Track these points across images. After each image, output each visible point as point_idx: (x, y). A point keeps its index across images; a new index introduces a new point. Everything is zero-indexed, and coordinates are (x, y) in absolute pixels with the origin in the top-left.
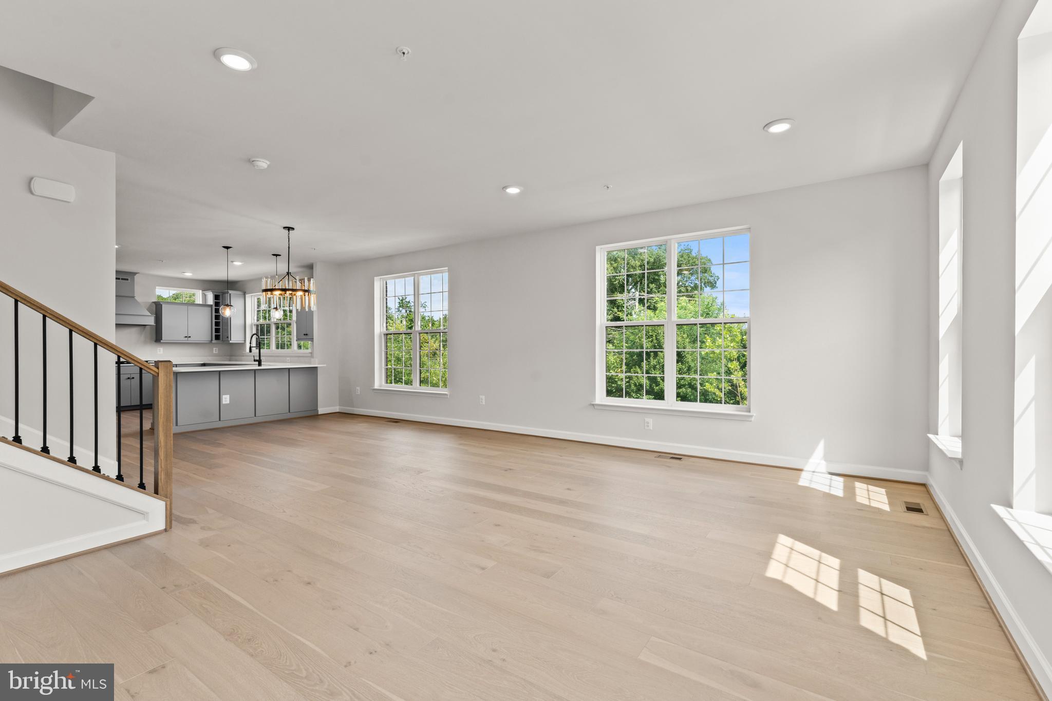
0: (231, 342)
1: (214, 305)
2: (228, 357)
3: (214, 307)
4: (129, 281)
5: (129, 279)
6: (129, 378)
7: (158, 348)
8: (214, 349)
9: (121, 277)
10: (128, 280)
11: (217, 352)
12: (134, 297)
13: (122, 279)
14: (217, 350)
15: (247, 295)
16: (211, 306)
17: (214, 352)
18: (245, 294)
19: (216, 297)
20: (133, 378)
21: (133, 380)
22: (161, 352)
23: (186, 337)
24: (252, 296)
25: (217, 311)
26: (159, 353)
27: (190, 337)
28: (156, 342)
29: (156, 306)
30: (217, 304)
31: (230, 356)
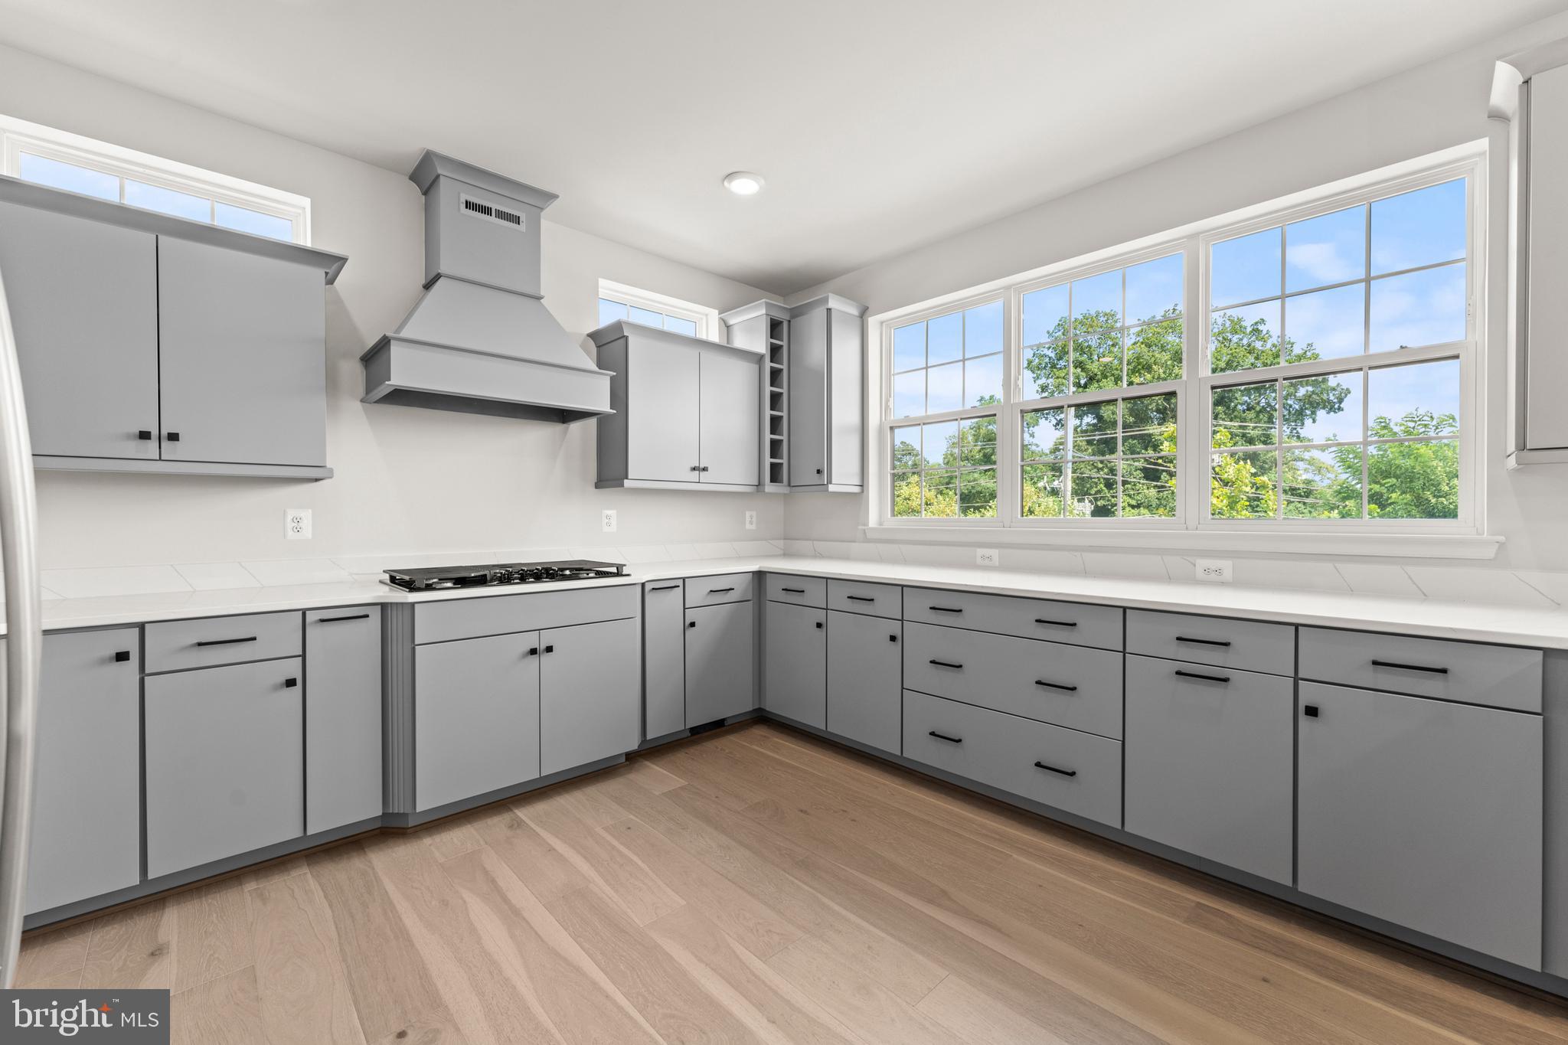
0: (831, 488)
1: (768, 358)
3: (768, 365)
4: (522, 227)
5: (524, 217)
6: (533, 652)
8: (748, 514)
9: (494, 206)
10: (516, 220)
11: (753, 527)
12: (539, 298)
13: (501, 215)
15: (873, 321)
16: (759, 359)
17: (748, 526)
18: (864, 313)
19: (775, 327)
20: (549, 649)
21: (546, 658)
22: (614, 528)
23: (694, 469)
24: (882, 323)
25: (775, 375)
26: (606, 529)
27: (705, 469)
28: (598, 486)
29: (598, 347)
30: (775, 351)
31: (785, 539)
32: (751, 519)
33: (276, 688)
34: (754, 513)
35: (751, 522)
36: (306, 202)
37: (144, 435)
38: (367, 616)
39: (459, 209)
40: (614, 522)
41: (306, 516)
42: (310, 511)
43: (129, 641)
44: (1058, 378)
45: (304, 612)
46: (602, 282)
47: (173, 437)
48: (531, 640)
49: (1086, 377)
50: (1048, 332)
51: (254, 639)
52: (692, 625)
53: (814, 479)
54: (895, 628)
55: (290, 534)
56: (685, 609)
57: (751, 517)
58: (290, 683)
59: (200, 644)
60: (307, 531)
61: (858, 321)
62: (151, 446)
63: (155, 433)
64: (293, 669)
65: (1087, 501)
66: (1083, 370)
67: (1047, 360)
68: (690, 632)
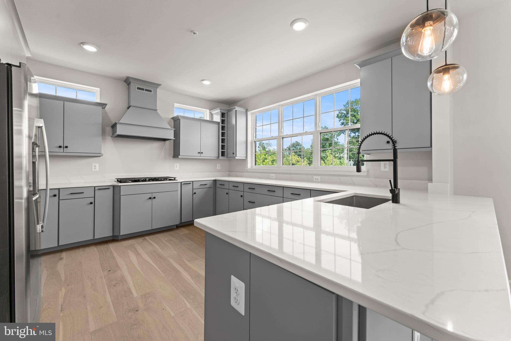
0: (236, 158)
1: (221, 123)
2: (228, 173)
3: (221, 125)
4: (152, 93)
5: (152, 90)
6: (150, 198)
7: (176, 164)
8: (218, 165)
9: (145, 88)
11: (219, 168)
12: (156, 110)
13: (146, 90)
14: (220, 166)
15: (249, 113)
16: (218, 123)
17: (218, 168)
18: (247, 111)
19: (223, 115)
20: (154, 198)
21: (154, 200)
22: (178, 168)
23: (199, 153)
24: (252, 113)
25: (223, 128)
26: (176, 169)
27: (202, 153)
28: (173, 157)
29: (174, 121)
30: (223, 121)
31: (229, 172)
32: (218, 166)
33: (88, 204)
34: (220, 165)
35: (219, 167)
36: (99, 89)
37: (60, 147)
38: (109, 188)
39: (136, 89)
40: (178, 167)
41: (97, 165)
42: (98, 164)
43: (56, 192)
44: (347, 120)
45: (95, 187)
46: (175, 104)
47: (67, 147)
48: (150, 195)
49: (356, 120)
50: (344, 105)
51: (83, 193)
52: (195, 193)
53: (232, 155)
54: (242, 194)
55: (93, 170)
56: (193, 189)
57: (219, 166)
58: (91, 203)
59: (71, 194)
60: (97, 169)
61: (245, 113)
62: (62, 149)
63: (62, 146)
64: (92, 200)
65: (352, 161)
66: (355, 117)
67: (343, 114)
68: (194, 195)
